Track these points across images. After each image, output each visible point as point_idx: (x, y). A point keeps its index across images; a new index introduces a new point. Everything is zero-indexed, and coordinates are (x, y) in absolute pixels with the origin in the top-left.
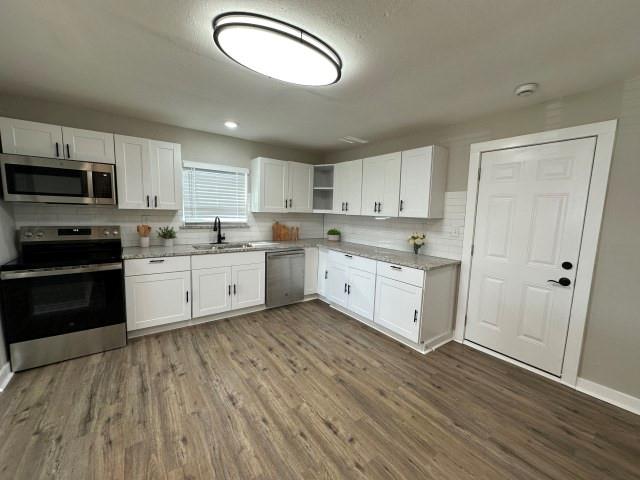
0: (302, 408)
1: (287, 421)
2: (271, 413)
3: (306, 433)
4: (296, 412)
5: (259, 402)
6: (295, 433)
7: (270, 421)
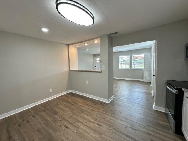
0: (76, 130)
1: (79, 124)
2: (85, 125)
3: (74, 123)
4: (78, 128)
5: (90, 127)
6: (77, 122)
7: (84, 123)
